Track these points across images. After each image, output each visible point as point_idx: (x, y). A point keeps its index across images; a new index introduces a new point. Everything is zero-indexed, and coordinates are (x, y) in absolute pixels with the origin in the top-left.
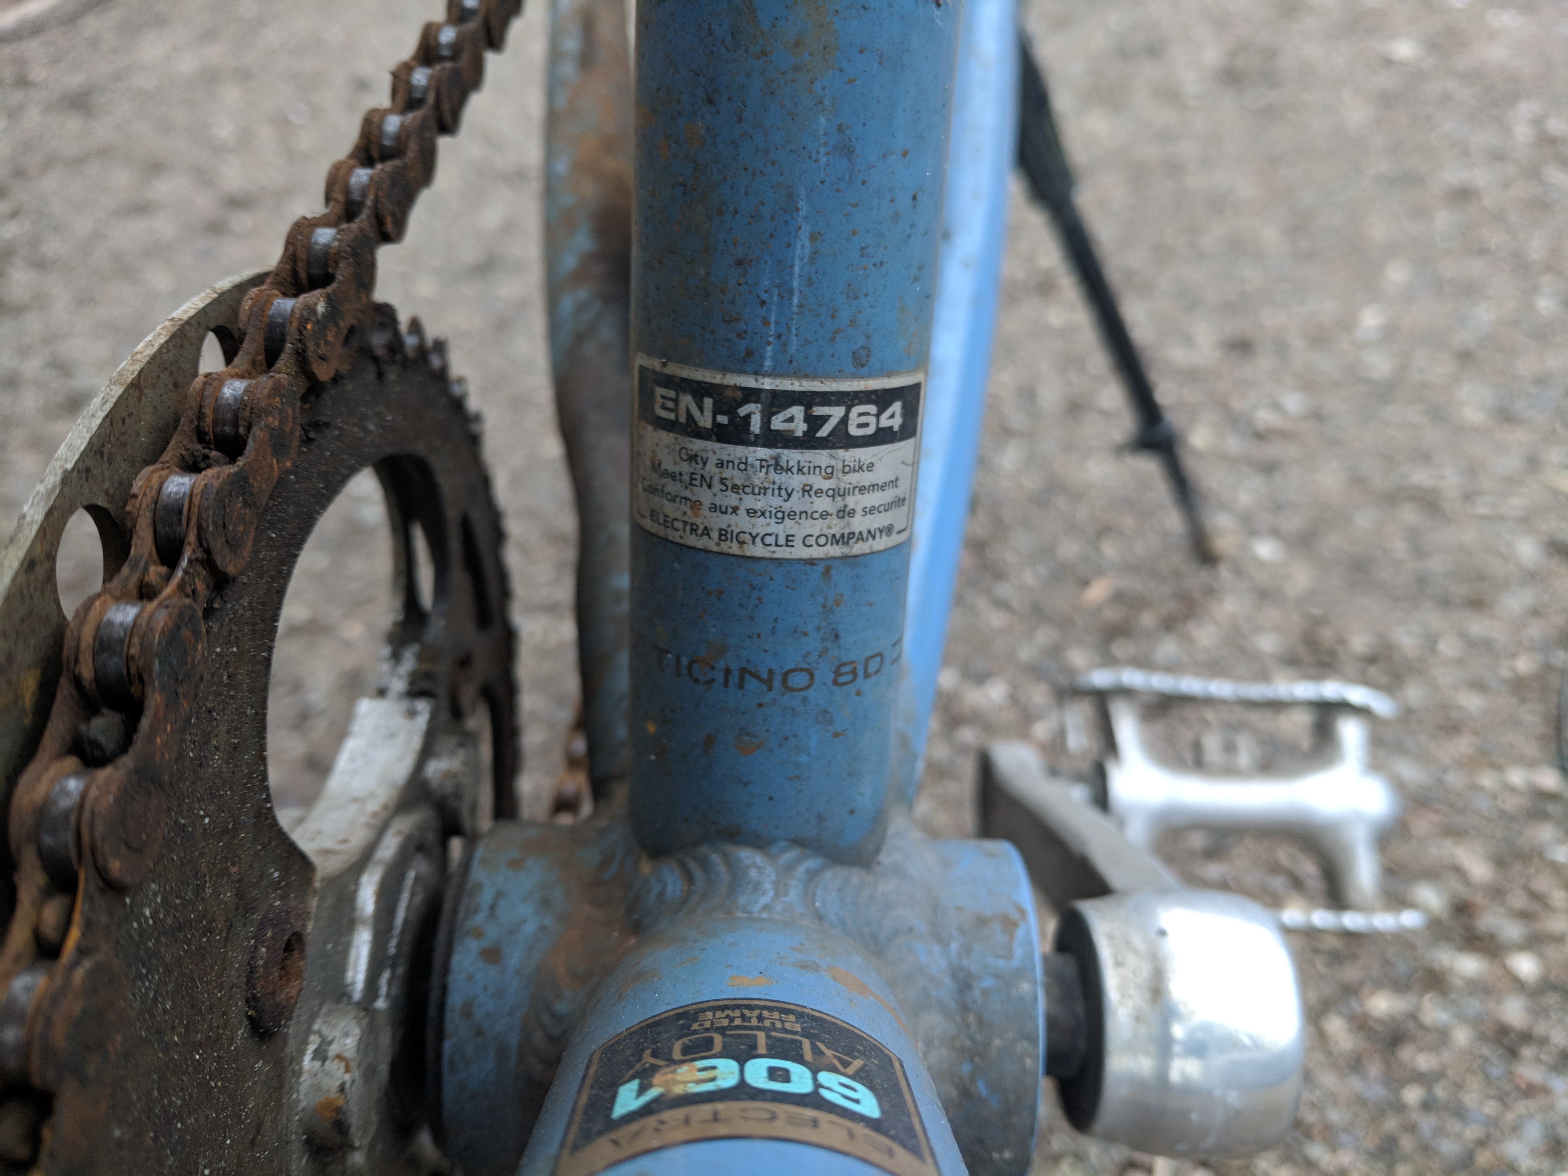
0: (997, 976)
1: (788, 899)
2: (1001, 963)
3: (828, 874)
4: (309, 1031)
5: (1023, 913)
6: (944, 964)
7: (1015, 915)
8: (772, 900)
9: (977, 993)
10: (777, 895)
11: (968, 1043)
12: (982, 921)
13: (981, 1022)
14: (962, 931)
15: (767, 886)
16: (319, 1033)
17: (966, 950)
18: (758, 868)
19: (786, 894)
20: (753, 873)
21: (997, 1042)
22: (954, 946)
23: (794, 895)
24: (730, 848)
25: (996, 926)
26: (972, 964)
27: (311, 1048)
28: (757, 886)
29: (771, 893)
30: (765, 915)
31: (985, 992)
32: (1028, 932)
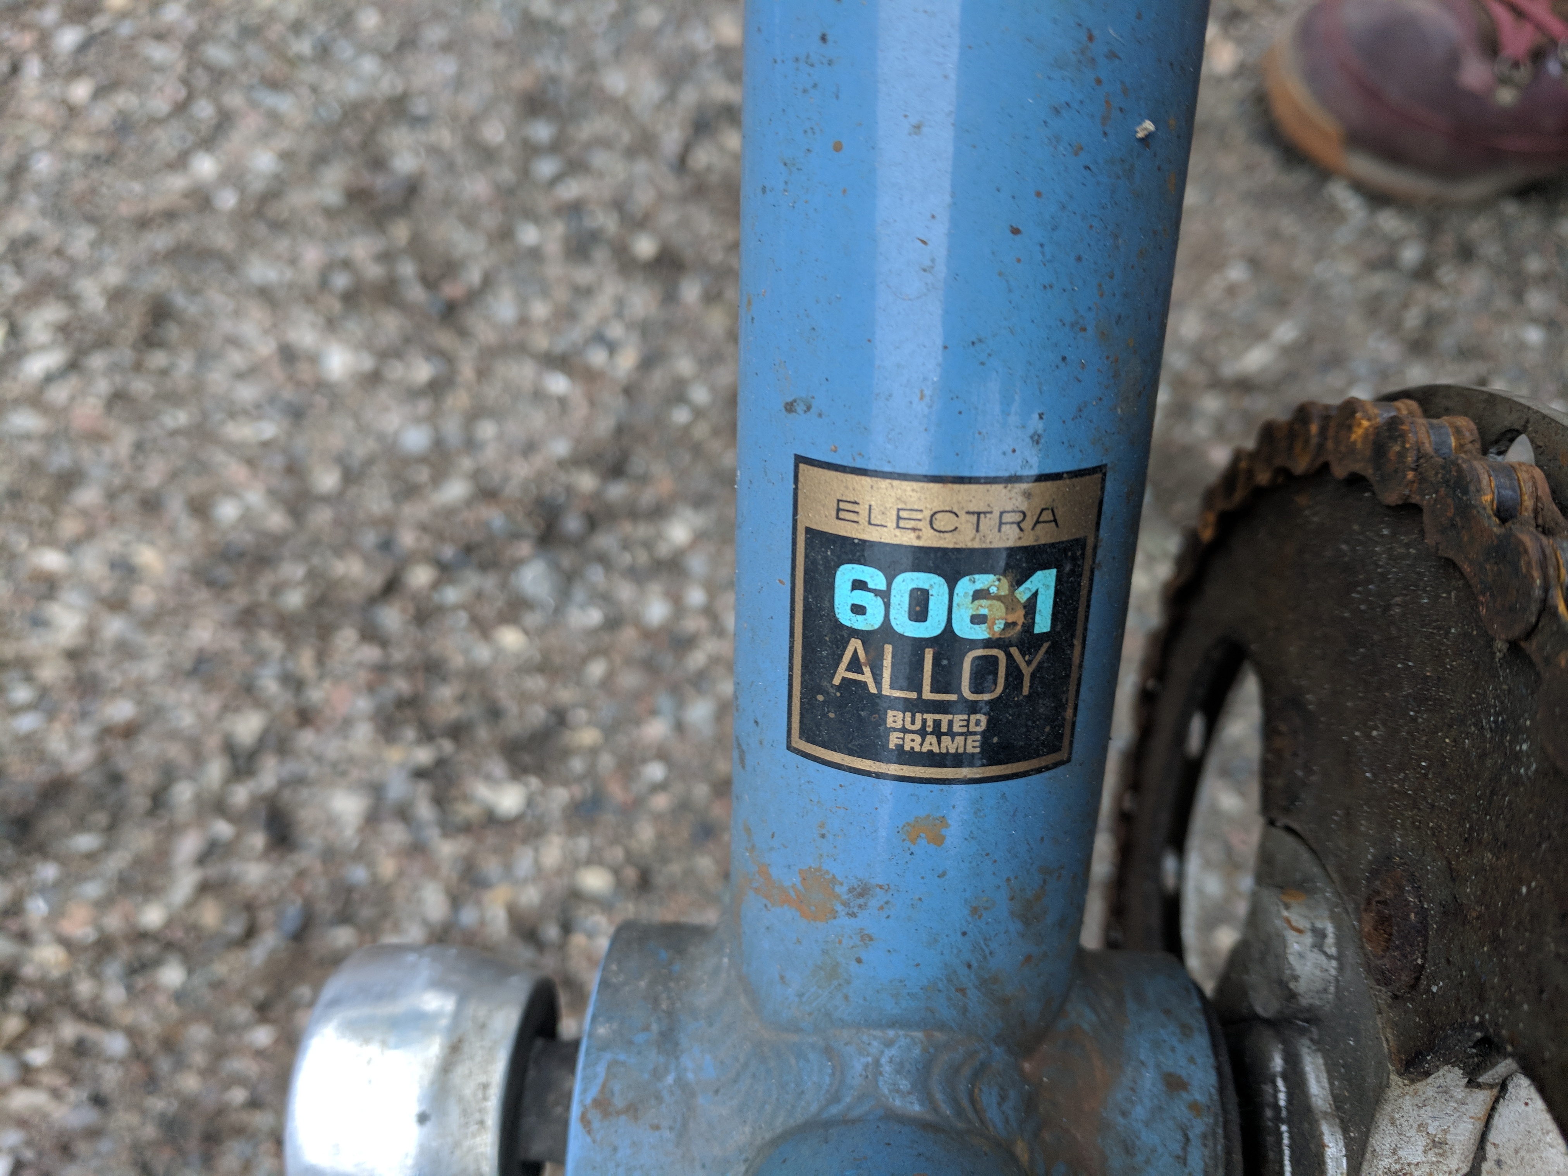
0: (631, 1043)
1: (864, 1060)
2: (622, 1057)
3: (814, 1108)
4: (1339, 958)
5: (584, 1120)
6: (686, 1061)
7: (595, 1116)
8: (882, 1052)
9: (655, 1027)
10: (877, 1063)
11: (672, 985)
12: (633, 1110)
13: (656, 1001)
14: (659, 1098)
15: (887, 1069)
16: (1329, 957)
17: (657, 1074)
18: (898, 1091)
19: (866, 1066)
20: (904, 1084)
21: (643, 984)
22: (670, 1079)
23: (858, 1065)
24: (929, 1117)
25: (619, 1102)
26: (653, 1057)
27: (1330, 940)
28: (899, 1069)
29: (883, 1060)
30: (891, 1033)
31: (646, 1028)
32: (584, 1091)
